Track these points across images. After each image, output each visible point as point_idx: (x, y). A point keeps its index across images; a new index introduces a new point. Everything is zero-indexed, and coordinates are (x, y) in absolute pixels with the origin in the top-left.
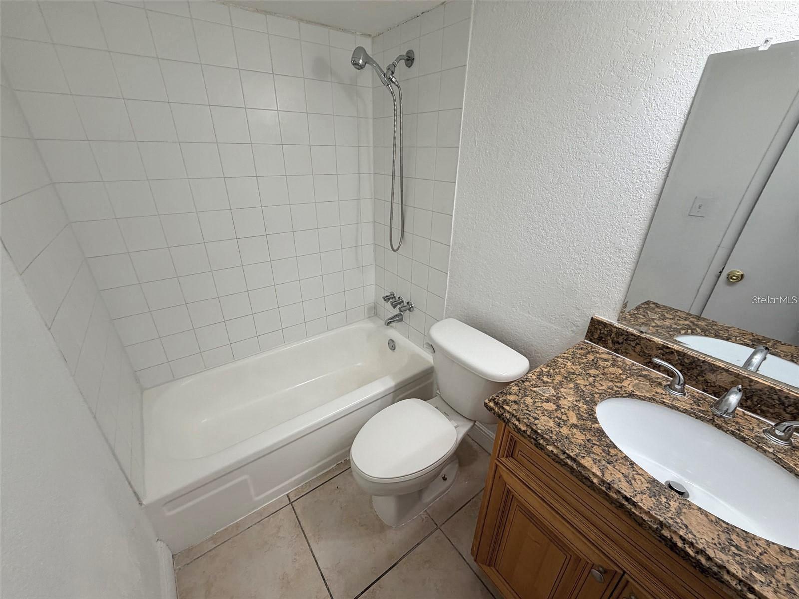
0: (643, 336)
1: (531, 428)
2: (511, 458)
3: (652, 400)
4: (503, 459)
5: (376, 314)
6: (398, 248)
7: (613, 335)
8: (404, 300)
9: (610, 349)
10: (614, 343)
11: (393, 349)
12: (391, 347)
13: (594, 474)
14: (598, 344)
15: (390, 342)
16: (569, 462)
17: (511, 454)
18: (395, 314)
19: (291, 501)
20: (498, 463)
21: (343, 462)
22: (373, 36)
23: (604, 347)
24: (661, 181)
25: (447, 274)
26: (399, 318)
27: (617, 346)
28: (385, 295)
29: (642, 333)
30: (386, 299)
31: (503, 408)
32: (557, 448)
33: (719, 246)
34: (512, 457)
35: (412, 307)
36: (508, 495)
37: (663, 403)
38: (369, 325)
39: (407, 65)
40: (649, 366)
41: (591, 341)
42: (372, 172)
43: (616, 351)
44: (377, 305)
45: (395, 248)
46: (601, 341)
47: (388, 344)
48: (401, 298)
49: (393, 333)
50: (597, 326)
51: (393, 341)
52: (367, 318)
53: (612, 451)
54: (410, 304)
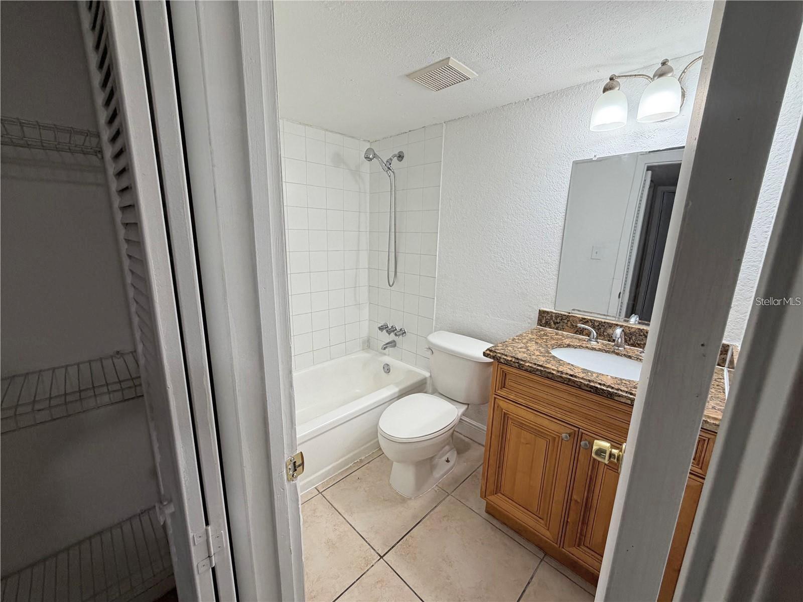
0: (571, 315)
1: (514, 357)
2: (504, 389)
3: (580, 347)
4: (499, 392)
5: (369, 347)
6: (393, 285)
7: (554, 318)
8: (397, 328)
9: (554, 328)
10: (555, 323)
11: (388, 372)
12: (386, 370)
13: (553, 370)
14: (546, 327)
15: (386, 366)
16: (539, 368)
17: (503, 386)
18: (390, 340)
19: (320, 492)
20: (496, 396)
22: (371, 141)
23: (549, 328)
24: (563, 223)
25: (434, 299)
26: (392, 343)
27: (557, 325)
28: (381, 326)
29: (569, 313)
30: (381, 329)
32: (531, 363)
33: (613, 279)
34: (504, 387)
35: (405, 333)
36: (505, 416)
37: (587, 347)
38: (365, 355)
39: (398, 160)
40: (577, 334)
41: (541, 326)
42: (368, 230)
43: (557, 329)
44: (370, 338)
45: (391, 284)
46: (547, 324)
47: (384, 368)
48: (393, 327)
49: (387, 359)
50: (543, 315)
51: (388, 365)
52: (361, 350)
53: (561, 362)
54: (402, 330)
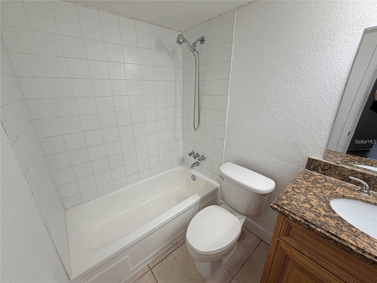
0: (339, 165)
1: (303, 218)
2: (288, 236)
3: (355, 199)
4: (283, 237)
5: (184, 163)
6: (197, 129)
7: (322, 166)
8: (200, 155)
9: (321, 173)
10: (322, 170)
11: (194, 180)
12: (193, 179)
13: (351, 244)
14: (313, 171)
15: (193, 176)
16: (333, 238)
17: (287, 234)
18: (195, 162)
19: (151, 268)
20: (279, 239)
22: (182, 31)
23: (316, 172)
24: (343, 89)
25: (224, 140)
26: (197, 164)
27: (324, 171)
29: (338, 164)
30: (190, 154)
31: (283, 208)
32: (323, 229)
35: (205, 158)
36: (286, 257)
37: (361, 200)
38: (181, 168)
39: (201, 43)
40: (344, 181)
41: (309, 169)
42: (182, 93)
43: (324, 174)
44: (184, 158)
46: (315, 169)
47: (192, 177)
48: (198, 154)
49: (194, 172)
50: (312, 162)
51: (194, 176)
52: (179, 165)
53: (353, 229)
54: (203, 156)
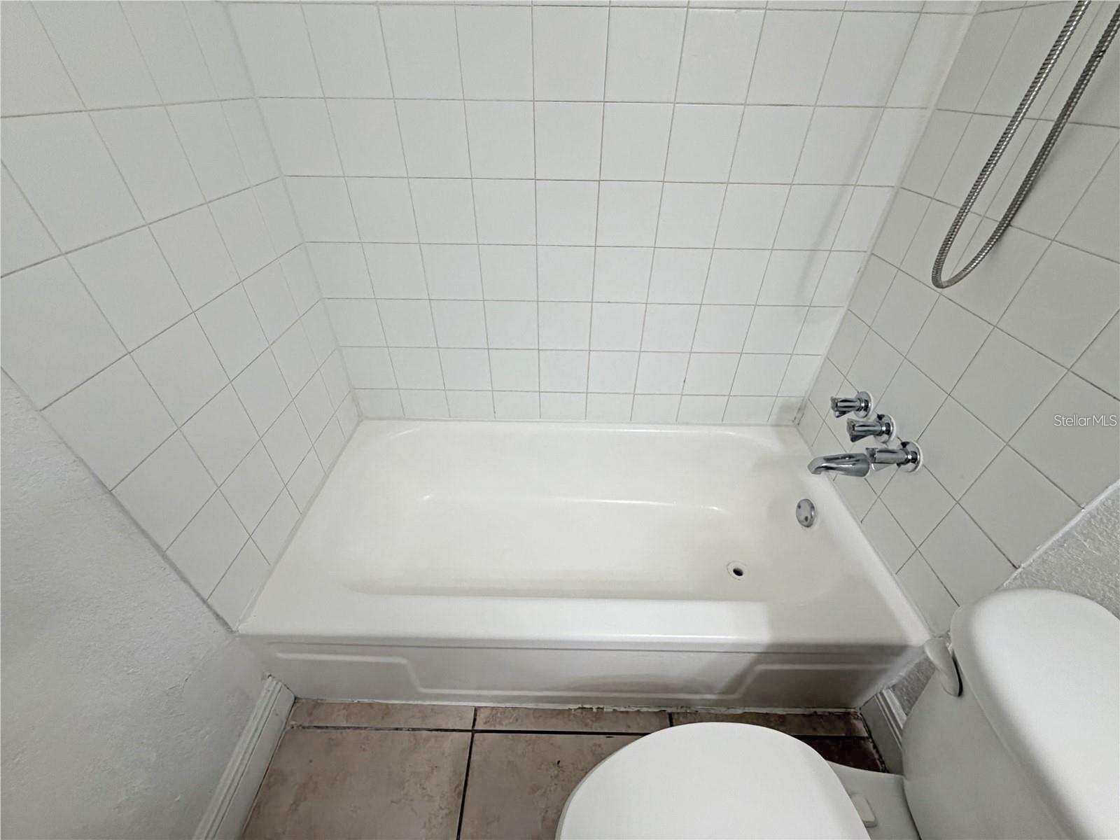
5: (798, 424)
8: (895, 430)
11: (806, 523)
12: (803, 518)
15: (806, 507)
18: (849, 452)
19: (476, 728)
21: (595, 710)
26: (860, 465)
28: (843, 397)
30: (841, 408)
35: (914, 460)
38: (770, 444)
45: (945, 277)
47: (799, 507)
48: (885, 420)
49: (823, 489)
51: (812, 507)
52: (772, 426)
54: (910, 449)
